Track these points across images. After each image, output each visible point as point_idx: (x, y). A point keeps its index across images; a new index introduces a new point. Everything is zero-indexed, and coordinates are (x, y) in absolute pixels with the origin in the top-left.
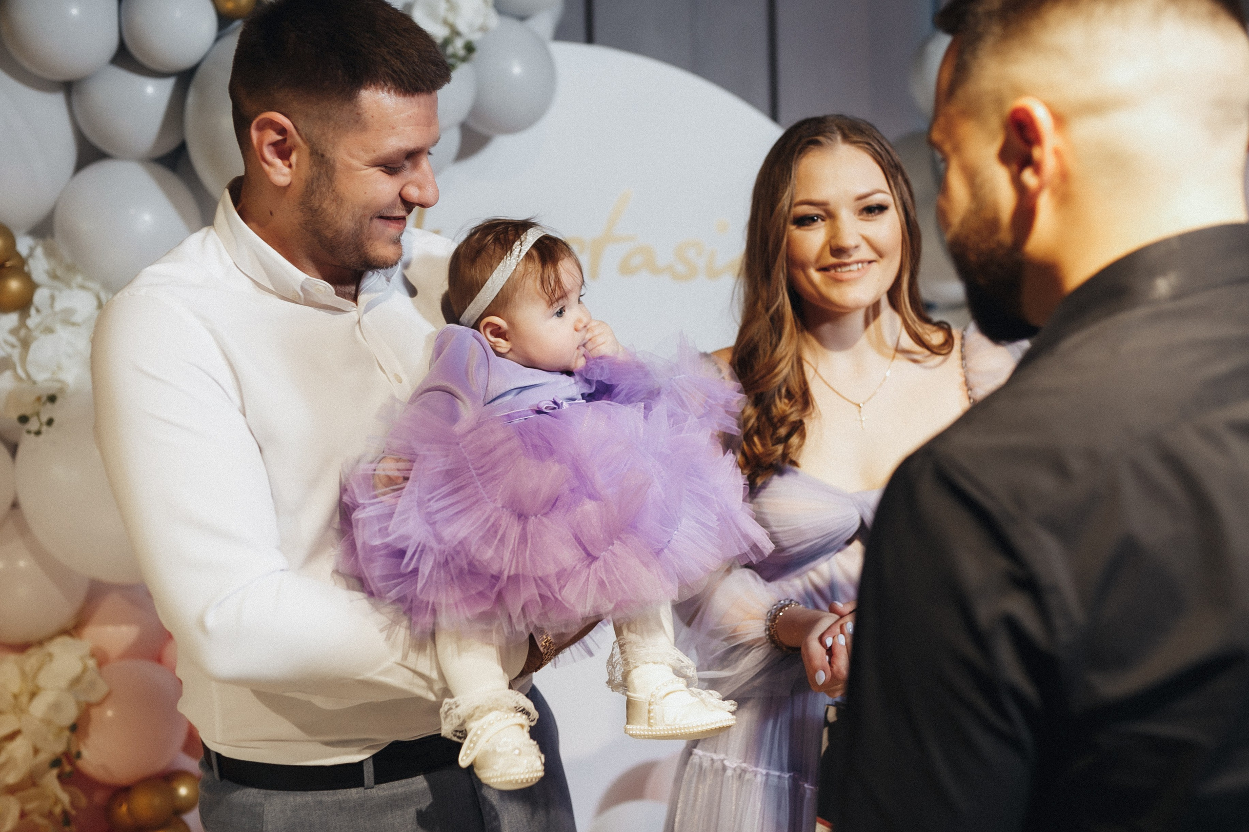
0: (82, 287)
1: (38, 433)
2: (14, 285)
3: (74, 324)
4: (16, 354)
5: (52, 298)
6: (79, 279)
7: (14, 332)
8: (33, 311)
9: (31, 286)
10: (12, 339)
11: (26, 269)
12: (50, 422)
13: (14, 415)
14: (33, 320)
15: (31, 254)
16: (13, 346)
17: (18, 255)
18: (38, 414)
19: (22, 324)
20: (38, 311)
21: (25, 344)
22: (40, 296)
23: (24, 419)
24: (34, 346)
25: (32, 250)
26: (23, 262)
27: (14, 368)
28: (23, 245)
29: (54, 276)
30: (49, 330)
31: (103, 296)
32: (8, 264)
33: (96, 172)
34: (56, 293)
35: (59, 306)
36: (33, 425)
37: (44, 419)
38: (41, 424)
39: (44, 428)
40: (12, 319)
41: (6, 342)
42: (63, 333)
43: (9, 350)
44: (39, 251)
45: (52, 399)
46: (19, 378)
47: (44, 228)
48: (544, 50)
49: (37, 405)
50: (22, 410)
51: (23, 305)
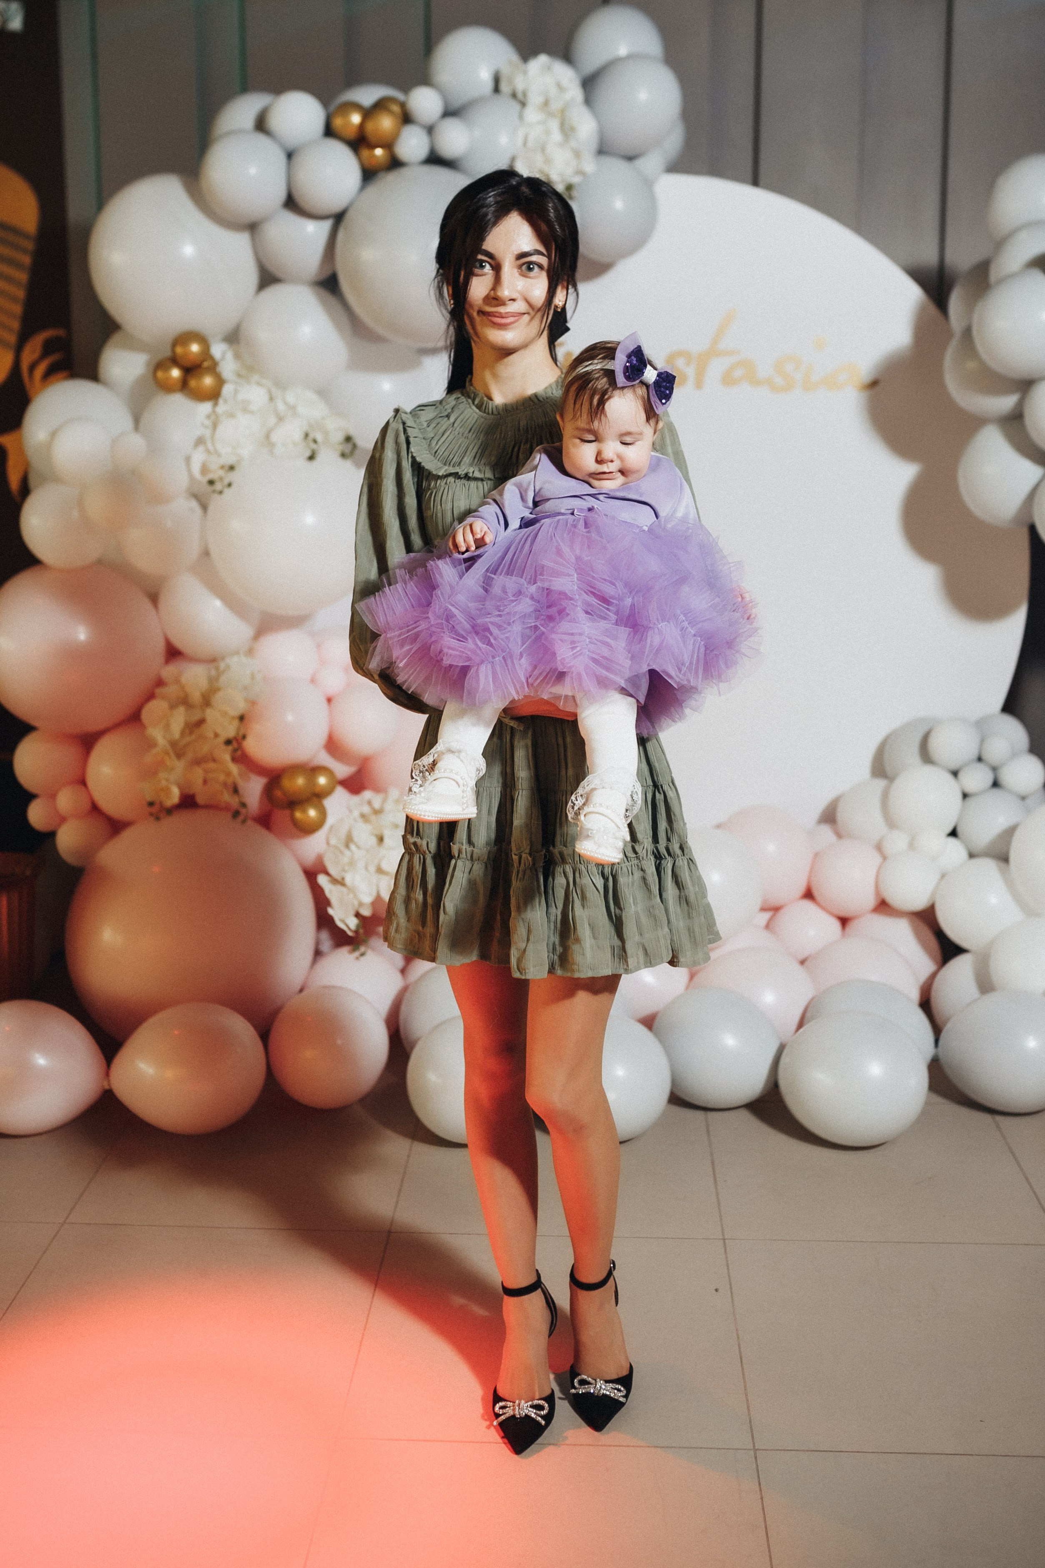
0: (259, 384)
1: (221, 492)
2: (208, 381)
3: (252, 412)
4: (208, 433)
5: (236, 391)
6: (256, 378)
7: (208, 417)
8: (221, 401)
9: (220, 382)
10: (206, 422)
11: (218, 368)
12: (230, 485)
13: (204, 480)
14: (222, 407)
15: (223, 358)
16: (206, 428)
17: (212, 358)
18: (221, 479)
19: (214, 412)
20: (225, 401)
21: (215, 426)
22: (227, 390)
23: (211, 482)
24: (221, 428)
25: (224, 354)
26: (216, 363)
27: (206, 444)
28: (218, 350)
29: (239, 375)
30: (232, 415)
31: (274, 390)
32: (204, 364)
33: (273, 292)
34: (240, 388)
35: (240, 397)
36: (218, 486)
37: (226, 482)
38: (224, 487)
39: (226, 490)
40: (206, 407)
41: (202, 424)
42: (243, 420)
43: (204, 430)
44: (229, 356)
45: (232, 468)
46: (208, 451)
47: (233, 337)
48: (648, 184)
49: (221, 473)
50: (210, 476)
51: (214, 395)
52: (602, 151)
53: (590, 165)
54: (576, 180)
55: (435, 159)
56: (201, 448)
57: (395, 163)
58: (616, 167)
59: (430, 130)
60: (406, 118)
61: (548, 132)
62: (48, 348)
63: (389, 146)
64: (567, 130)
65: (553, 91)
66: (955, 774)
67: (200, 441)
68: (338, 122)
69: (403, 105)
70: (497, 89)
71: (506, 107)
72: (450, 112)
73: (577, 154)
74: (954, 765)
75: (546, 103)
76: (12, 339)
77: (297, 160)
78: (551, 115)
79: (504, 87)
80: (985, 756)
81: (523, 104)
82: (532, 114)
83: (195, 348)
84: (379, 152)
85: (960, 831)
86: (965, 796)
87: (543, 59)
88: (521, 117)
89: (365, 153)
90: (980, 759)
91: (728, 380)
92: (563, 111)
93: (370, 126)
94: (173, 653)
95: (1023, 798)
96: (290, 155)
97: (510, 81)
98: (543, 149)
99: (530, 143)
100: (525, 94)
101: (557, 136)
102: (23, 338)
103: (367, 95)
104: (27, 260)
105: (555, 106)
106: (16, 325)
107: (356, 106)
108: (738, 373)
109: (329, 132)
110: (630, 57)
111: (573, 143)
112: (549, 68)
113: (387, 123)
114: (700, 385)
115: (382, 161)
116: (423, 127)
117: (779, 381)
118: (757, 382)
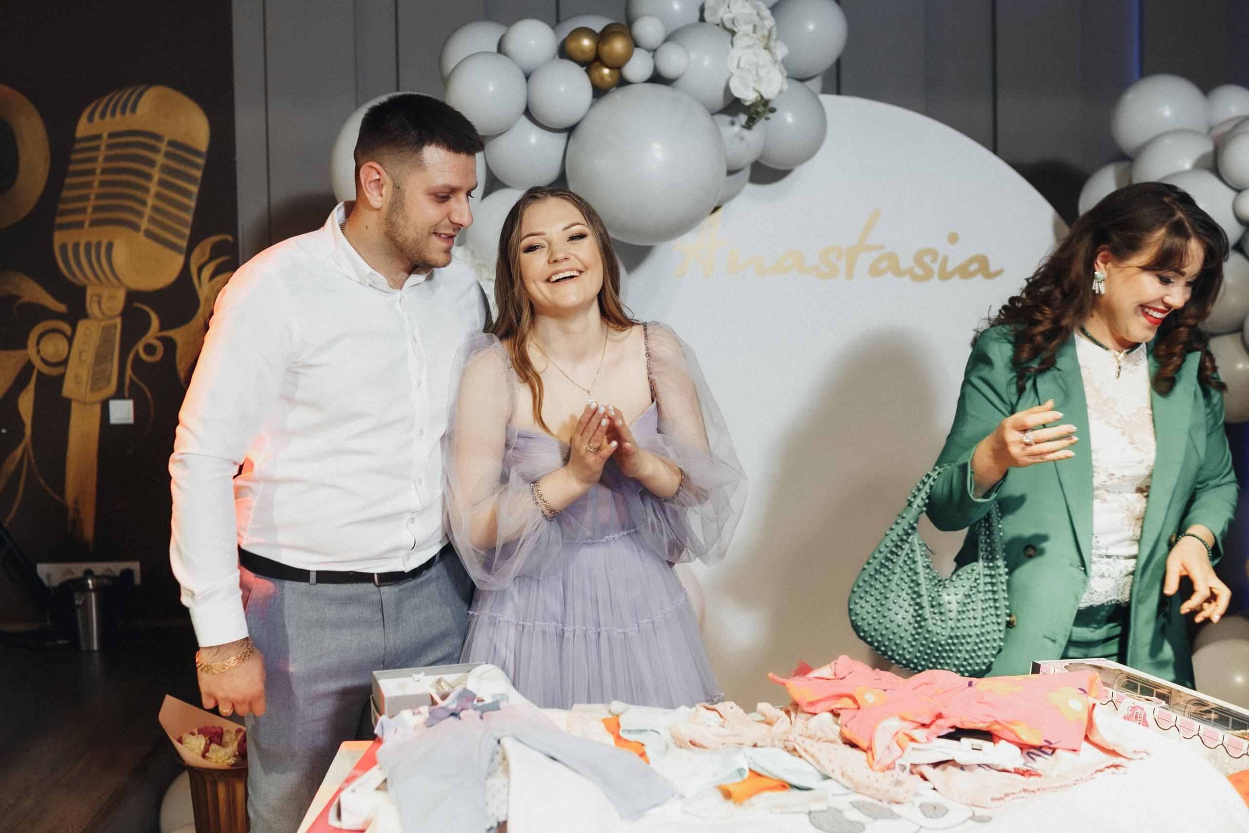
48: (819, 101)
52: (789, 74)
55: (657, 78)
57: (623, 82)
59: (654, 51)
60: (634, 43)
61: (756, 55)
62: (216, 251)
63: (617, 67)
65: (757, 20)
68: (572, 46)
69: (629, 31)
70: (702, 19)
72: (670, 37)
75: (752, 30)
76: (184, 244)
77: (535, 80)
78: (757, 40)
79: (710, 18)
81: (732, 33)
82: (741, 41)
84: (606, 71)
88: (732, 44)
89: (595, 73)
92: (768, 37)
93: (605, 49)
96: (527, 75)
99: (742, 65)
100: (733, 24)
101: (764, 58)
102: (193, 242)
103: (596, 22)
104: (198, 174)
105: (761, 32)
106: (187, 232)
107: (587, 32)
108: (883, 265)
109: (563, 54)
113: (618, 46)
114: (850, 276)
115: (609, 80)
116: (649, 51)
117: (919, 271)
118: (899, 273)
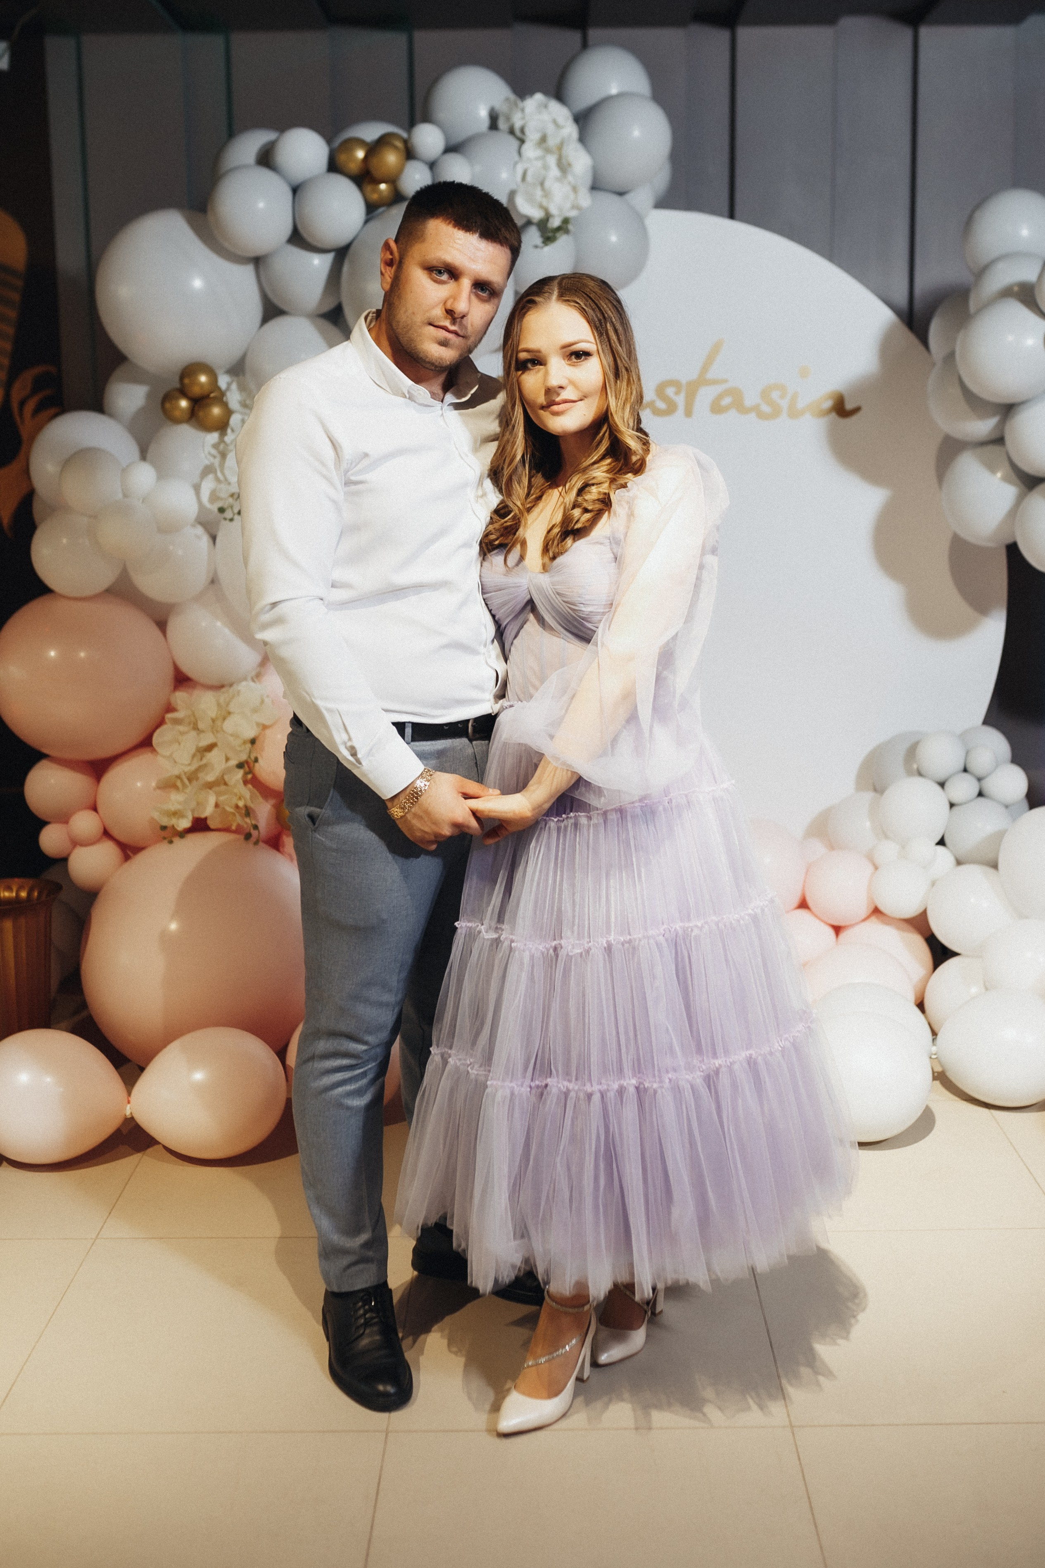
1: (231, 520)
2: (216, 411)
4: (217, 462)
7: (215, 446)
8: (229, 431)
9: (228, 413)
10: (214, 452)
11: (225, 399)
13: (214, 508)
14: (229, 438)
15: (228, 388)
16: (215, 457)
17: (219, 389)
18: (232, 507)
19: (221, 440)
20: (233, 431)
21: (224, 455)
22: (235, 420)
23: (221, 510)
25: (229, 385)
26: (223, 394)
27: (215, 472)
28: (223, 381)
29: (244, 405)
32: (212, 395)
33: (276, 325)
34: (246, 418)
36: (228, 514)
38: (234, 515)
39: (236, 517)
40: (214, 437)
41: (209, 453)
43: (212, 459)
44: (234, 386)
46: (218, 480)
47: (238, 369)
48: (639, 219)
49: (231, 500)
50: (220, 504)
51: (222, 426)
52: (595, 187)
53: (585, 199)
54: (572, 214)
56: (211, 477)
57: (399, 198)
58: (609, 201)
59: (432, 165)
60: (410, 154)
61: (546, 167)
62: (38, 384)
63: (393, 181)
64: (564, 167)
65: (550, 129)
66: (942, 785)
67: (208, 470)
68: (342, 158)
69: (406, 142)
70: (493, 126)
71: (505, 143)
72: (452, 149)
73: (575, 189)
74: (941, 776)
75: (543, 139)
76: (2, 375)
77: (303, 194)
78: (548, 151)
79: (502, 124)
80: (970, 767)
81: (522, 141)
82: (530, 150)
83: (203, 379)
84: (383, 186)
85: (947, 840)
86: (952, 805)
87: (539, 97)
88: (520, 153)
89: (368, 188)
90: (965, 770)
91: (717, 408)
92: (560, 147)
93: (374, 161)
94: (181, 680)
95: (1007, 807)
96: (295, 190)
97: (508, 118)
98: (542, 184)
99: (529, 178)
100: (522, 130)
101: (554, 172)
102: (13, 375)
103: (371, 132)
104: (16, 297)
105: (552, 142)
106: (6, 361)
107: (361, 142)
108: (726, 401)
109: (333, 166)
110: (620, 95)
111: (570, 178)
112: (546, 106)
113: (391, 158)
114: (688, 413)
115: (385, 194)
116: (426, 163)
117: (765, 408)
118: (743, 409)
